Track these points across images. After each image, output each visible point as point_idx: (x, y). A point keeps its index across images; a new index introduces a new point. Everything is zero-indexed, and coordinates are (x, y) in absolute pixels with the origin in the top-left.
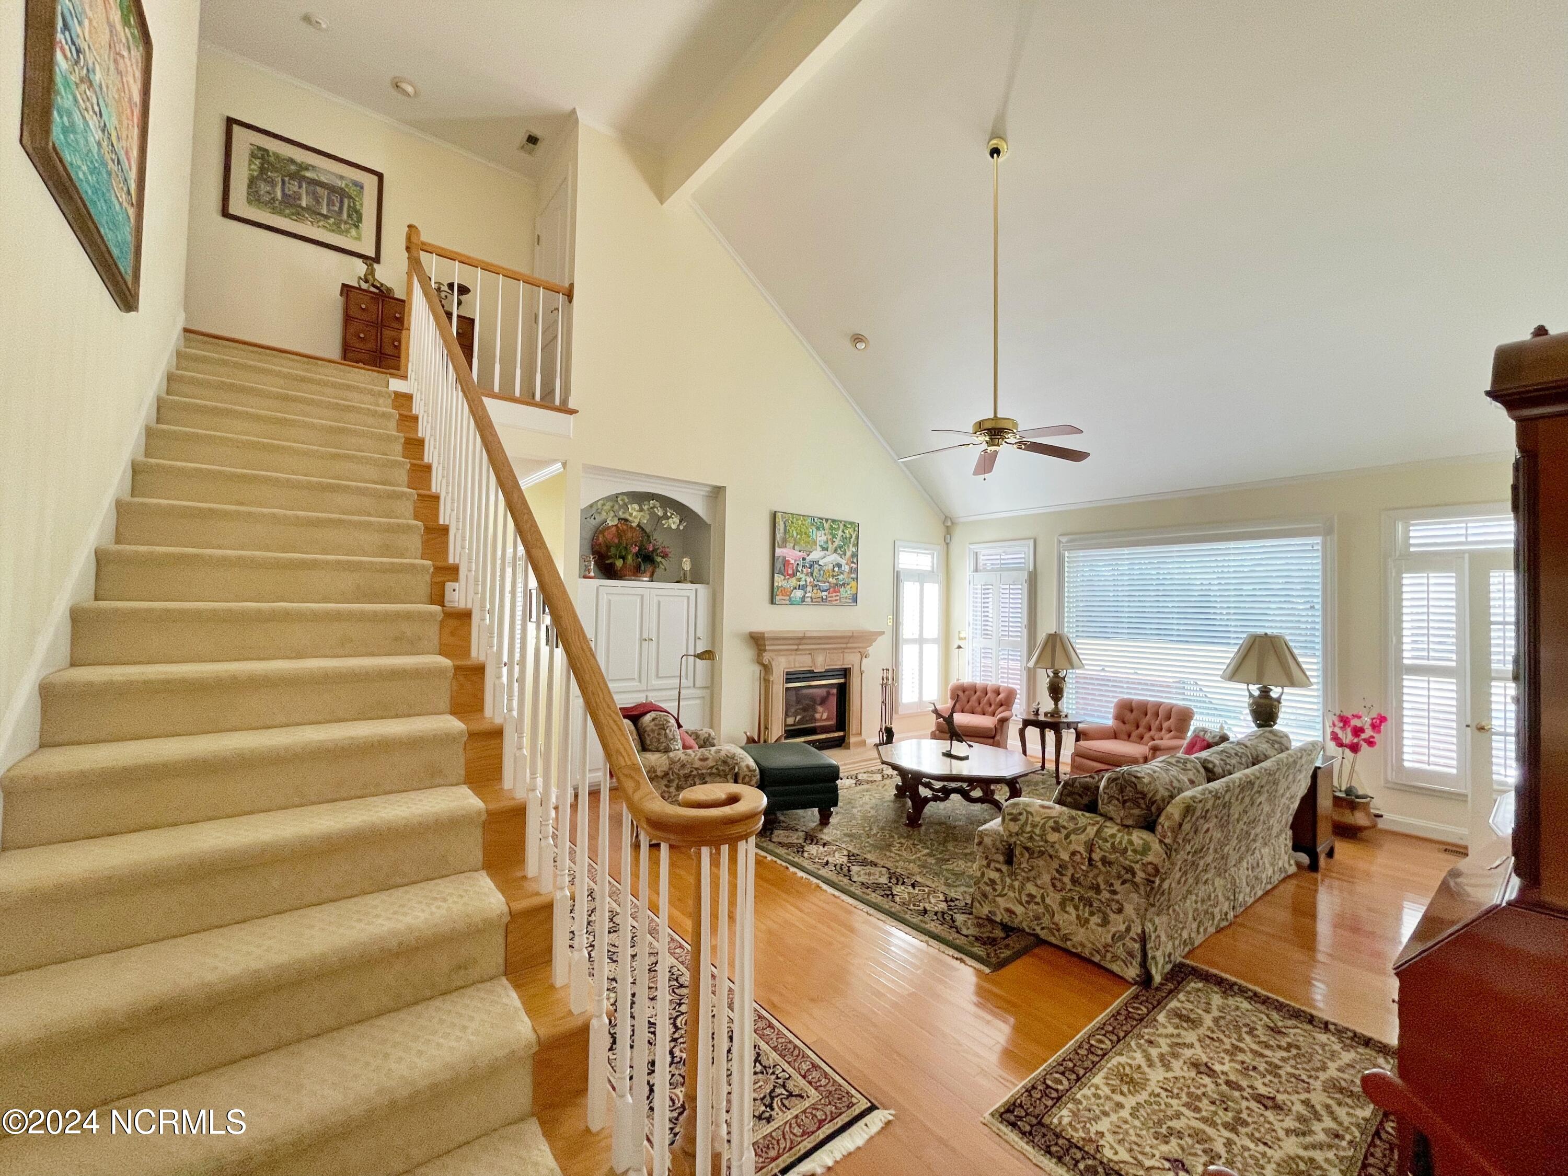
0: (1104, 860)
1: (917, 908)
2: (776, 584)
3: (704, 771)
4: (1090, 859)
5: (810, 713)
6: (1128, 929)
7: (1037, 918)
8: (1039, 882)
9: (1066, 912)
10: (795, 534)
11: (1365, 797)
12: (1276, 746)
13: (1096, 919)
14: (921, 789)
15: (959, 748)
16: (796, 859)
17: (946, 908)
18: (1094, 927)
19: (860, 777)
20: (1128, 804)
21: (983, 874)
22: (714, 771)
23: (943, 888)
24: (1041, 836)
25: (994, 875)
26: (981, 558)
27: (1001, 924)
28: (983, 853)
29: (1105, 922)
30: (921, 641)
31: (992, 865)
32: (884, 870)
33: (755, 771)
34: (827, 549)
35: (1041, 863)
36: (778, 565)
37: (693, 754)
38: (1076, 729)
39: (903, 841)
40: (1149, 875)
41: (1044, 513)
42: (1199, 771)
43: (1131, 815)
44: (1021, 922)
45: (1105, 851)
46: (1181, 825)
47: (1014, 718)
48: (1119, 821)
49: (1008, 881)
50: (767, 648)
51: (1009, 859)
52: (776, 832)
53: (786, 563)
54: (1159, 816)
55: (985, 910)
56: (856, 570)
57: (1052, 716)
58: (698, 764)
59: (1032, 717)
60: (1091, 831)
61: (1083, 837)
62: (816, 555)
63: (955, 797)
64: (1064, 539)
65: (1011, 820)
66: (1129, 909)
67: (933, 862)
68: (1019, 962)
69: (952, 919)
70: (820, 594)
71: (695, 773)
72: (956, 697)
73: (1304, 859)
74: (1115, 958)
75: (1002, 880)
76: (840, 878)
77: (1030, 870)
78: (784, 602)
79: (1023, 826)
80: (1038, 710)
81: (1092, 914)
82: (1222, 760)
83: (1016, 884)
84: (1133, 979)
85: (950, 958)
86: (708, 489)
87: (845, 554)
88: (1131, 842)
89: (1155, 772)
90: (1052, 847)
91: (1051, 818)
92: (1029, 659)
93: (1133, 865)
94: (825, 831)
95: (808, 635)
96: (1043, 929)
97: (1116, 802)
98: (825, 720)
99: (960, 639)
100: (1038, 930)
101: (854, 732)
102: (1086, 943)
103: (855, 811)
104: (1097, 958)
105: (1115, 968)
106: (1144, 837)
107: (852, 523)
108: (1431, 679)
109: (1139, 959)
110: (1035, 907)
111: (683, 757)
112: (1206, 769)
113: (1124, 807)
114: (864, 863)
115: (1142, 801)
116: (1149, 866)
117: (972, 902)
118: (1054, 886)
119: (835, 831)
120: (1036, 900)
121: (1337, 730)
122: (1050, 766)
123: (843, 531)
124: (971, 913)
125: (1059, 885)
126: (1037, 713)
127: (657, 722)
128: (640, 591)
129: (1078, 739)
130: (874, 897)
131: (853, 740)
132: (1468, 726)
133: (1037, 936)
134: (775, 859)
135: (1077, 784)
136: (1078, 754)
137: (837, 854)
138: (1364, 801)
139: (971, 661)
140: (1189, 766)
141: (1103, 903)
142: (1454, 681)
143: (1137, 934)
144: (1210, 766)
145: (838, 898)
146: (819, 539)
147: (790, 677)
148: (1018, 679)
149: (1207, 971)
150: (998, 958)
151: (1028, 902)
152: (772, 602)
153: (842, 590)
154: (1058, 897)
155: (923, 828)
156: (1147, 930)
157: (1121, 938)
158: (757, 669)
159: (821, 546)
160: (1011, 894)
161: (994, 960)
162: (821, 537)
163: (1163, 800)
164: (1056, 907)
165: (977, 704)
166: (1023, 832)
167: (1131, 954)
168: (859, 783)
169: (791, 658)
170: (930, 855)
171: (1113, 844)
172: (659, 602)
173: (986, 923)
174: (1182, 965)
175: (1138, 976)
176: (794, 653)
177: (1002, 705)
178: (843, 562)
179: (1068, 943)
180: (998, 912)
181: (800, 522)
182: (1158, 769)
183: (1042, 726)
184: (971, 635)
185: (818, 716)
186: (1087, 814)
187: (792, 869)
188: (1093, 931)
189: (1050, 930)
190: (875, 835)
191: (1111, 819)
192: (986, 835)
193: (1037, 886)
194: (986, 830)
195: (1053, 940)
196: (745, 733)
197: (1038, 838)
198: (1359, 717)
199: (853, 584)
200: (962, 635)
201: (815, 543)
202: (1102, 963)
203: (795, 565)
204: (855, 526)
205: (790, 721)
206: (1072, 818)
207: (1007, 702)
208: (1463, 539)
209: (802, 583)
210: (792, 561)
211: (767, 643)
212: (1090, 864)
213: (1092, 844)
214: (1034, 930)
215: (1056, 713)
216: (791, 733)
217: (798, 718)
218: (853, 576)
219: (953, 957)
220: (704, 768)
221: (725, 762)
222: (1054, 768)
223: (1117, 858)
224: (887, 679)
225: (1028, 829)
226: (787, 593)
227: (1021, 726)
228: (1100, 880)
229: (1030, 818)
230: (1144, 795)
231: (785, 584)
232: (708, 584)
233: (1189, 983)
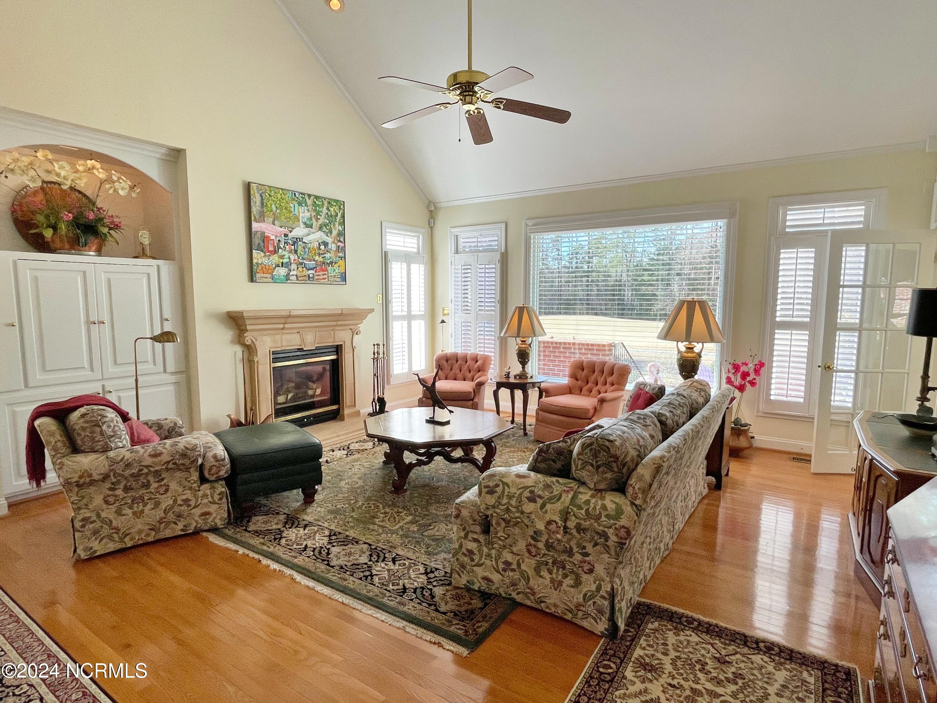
0: (579, 529)
1: (395, 588)
2: (255, 261)
3: (157, 468)
4: (565, 528)
5: (303, 390)
6: (599, 588)
7: (514, 584)
8: (515, 549)
9: (541, 577)
10: (274, 209)
11: (746, 425)
12: (703, 393)
13: (569, 581)
14: (406, 454)
15: (442, 415)
16: (271, 549)
17: (425, 582)
18: (568, 589)
19: (351, 447)
20: (601, 469)
21: (461, 546)
22: (171, 466)
23: (424, 558)
24: (516, 507)
25: (472, 546)
26: (461, 240)
27: (479, 591)
28: (461, 525)
29: (578, 583)
30: (409, 317)
31: (470, 536)
32: (366, 546)
33: (224, 460)
34: (311, 227)
35: (517, 530)
36: (256, 241)
37: (142, 451)
38: (539, 388)
39: (388, 510)
40: (621, 538)
41: (513, 199)
42: (655, 425)
43: (605, 479)
44: (497, 589)
45: (580, 519)
46: (651, 485)
47: (489, 381)
48: (592, 486)
49: (485, 550)
50: (248, 327)
51: (486, 528)
52: (254, 519)
53: (265, 239)
54: (629, 477)
55: (463, 581)
56: (343, 249)
57: (520, 378)
58: (148, 461)
59: (504, 380)
60: (567, 498)
61: (559, 506)
62: (299, 231)
63: (438, 458)
64: (530, 223)
65: (488, 493)
66: (600, 569)
67: (416, 529)
68: (496, 634)
69: (431, 594)
70: (306, 272)
71: (145, 471)
72: (439, 367)
73: (712, 479)
74: (587, 615)
75: (479, 551)
76: (318, 565)
77: (506, 538)
78: (265, 280)
79: (499, 498)
80: (508, 375)
81: (565, 576)
82: (671, 412)
83: (493, 552)
84: (602, 632)
85: (428, 644)
86: (164, 151)
87: (331, 232)
88: (604, 507)
89: (624, 433)
90: (528, 517)
91: (526, 488)
92: (501, 332)
93: (606, 530)
94: (309, 510)
95: (294, 313)
96: (518, 593)
97: (591, 468)
98: (318, 396)
99: (444, 315)
100: (514, 595)
101: (348, 404)
102: (559, 603)
103: (343, 483)
104: (569, 616)
105: (585, 624)
106: (617, 500)
107: (337, 201)
108: (794, 332)
109: (607, 615)
110: (511, 574)
111: (128, 455)
112: (660, 422)
113: (597, 472)
114: (346, 541)
115: (614, 465)
116: (623, 530)
117: (451, 573)
118: (529, 551)
119: (319, 509)
120: (513, 567)
121: (731, 375)
122: (519, 419)
123: (328, 209)
124: (449, 584)
125: (533, 550)
126: (508, 376)
127: (88, 418)
128: (83, 267)
129: (540, 397)
130: (352, 582)
131: (347, 411)
132: (819, 366)
133: (513, 601)
134: (247, 552)
135: (551, 450)
136: (542, 409)
137: (317, 537)
138: (746, 428)
139: (453, 335)
140: (648, 422)
141: (575, 565)
142: (808, 332)
143: (606, 591)
144: (663, 419)
145: (313, 589)
146: (301, 215)
147: (277, 356)
148: (492, 348)
149: (659, 607)
150: (476, 634)
151: (504, 570)
152: (252, 279)
153: (330, 268)
154: (533, 562)
155: (408, 493)
156: (615, 586)
157: (593, 596)
158: (239, 349)
159: (305, 223)
160: (488, 562)
161: (471, 637)
162: (304, 214)
163: (632, 460)
164: (531, 573)
165: (458, 371)
166: (500, 504)
167: (601, 612)
168: (350, 453)
169: (278, 337)
170: (411, 522)
171: (587, 510)
172: (109, 281)
173: (465, 593)
174: (639, 604)
175: (606, 629)
176: (281, 331)
177: (479, 371)
178: (329, 240)
179: (542, 605)
180: (475, 580)
181: (279, 196)
182: (625, 429)
183: (512, 387)
184: (453, 311)
185: (310, 392)
186: (561, 480)
187: (265, 561)
188: (565, 592)
189: (525, 594)
190: (360, 507)
191: (584, 483)
192: (463, 507)
193: (512, 553)
194: (463, 502)
195: (528, 603)
196: (229, 416)
197: (513, 510)
198: (746, 364)
199: (341, 262)
200: (446, 312)
201: (297, 219)
202: (574, 620)
203: (276, 242)
204: (341, 204)
205: (281, 399)
206: (547, 486)
207: (481, 370)
208: (821, 222)
209: (285, 261)
210: (273, 237)
211: (247, 322)
212: (566, 532)
213: (568, 513)
214: (510, 595)
215: (523, 375)
216: (279, 412)
217: (290, 396)
218: (341, 254)
219: (431, 642)
220: (159, 464)
221: (184, 455)
222: (522, 421)
223: (592, 525)
224: (378, 353)
225: (505, 501)
226: (269, 270)
227: (495, 388)
228: (573, 544)
229: (507, 489)
230: (616, 458)
231: (265, 261)
232: (173, 259)
233: (647, 623)
